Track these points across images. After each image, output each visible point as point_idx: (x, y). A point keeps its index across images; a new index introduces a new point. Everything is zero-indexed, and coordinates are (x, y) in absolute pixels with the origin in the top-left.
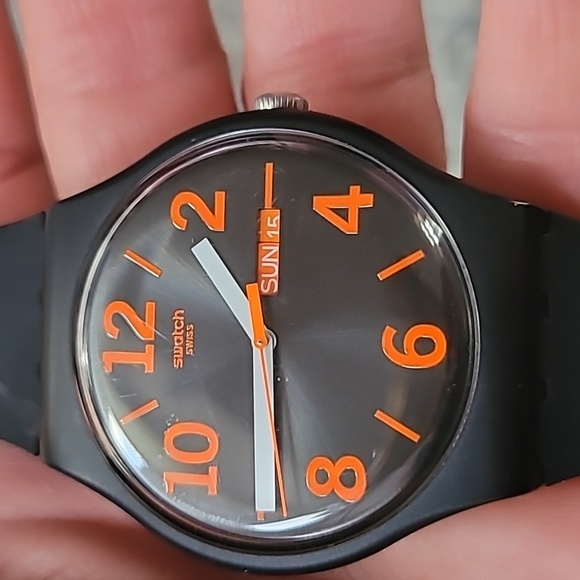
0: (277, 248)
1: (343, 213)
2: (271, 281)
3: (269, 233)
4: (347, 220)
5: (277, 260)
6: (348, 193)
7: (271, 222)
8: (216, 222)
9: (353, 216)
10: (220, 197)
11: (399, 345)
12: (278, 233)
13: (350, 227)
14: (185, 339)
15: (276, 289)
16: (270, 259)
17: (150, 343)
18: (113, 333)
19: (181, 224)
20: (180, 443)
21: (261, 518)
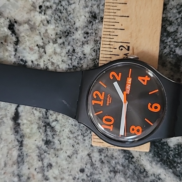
0: (130, 85)
1: (144, 81)
2: (128, 91)
3: (129, 82)
4: (144, 82)
5: (130, 88)
6: (145, 77)
7: (129, 80)
8: (119, 79)
9: (146, 81)
10: (120, 74)
11: (151, 107)
12: (131, 82)
13: (145, 83)
15: (129, 93)
16: (128, 87)
17: (102, 100)
18: (95, 97)
19: (112, 78)
20: (106, 120)
21: (120, 136)
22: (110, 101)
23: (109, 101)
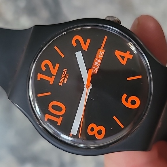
0: (100, 61)
1: (123, 58)
2: (96, 70)
3: (99, 56)
4: (123, 60)
5: (99, 64)
6: (126, 53)
7: (101, 53)
8: (85, 48)
9: (126, 60)
10: (89, 41)
12: (102, 57)
13: (124, 62)
14: (65, 78)
15: (96, 72)
16: (97, 63)
17: (54, 75)
18: (44, 69)
19: (74, 44)
20: (54, 107)
21: (71, 136)
22: (66, 80)
23: (64, 80)
